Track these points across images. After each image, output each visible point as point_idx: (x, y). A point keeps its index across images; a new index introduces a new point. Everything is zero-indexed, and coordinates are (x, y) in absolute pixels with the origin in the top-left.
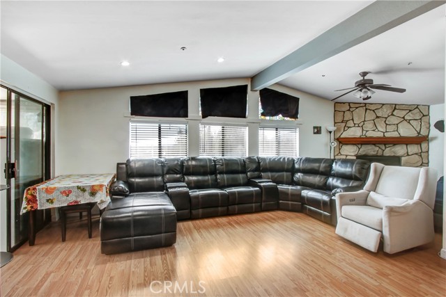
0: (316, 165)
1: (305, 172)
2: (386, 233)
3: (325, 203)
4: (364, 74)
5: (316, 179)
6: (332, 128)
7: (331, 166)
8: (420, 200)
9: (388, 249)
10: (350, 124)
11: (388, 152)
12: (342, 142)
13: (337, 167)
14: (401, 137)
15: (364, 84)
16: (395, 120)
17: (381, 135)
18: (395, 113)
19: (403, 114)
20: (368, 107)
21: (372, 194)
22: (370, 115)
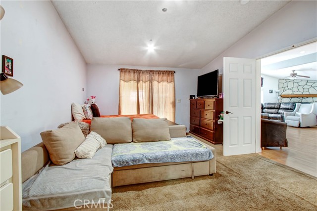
0: (273, 106)
1: (268, 108)
2: (301, 121)
3: (279, 118)
4: (294, 71)
5: (274, 111)
6: (278, 91)
7: (280, 106)
8: (312, 113)
9: (301, 126)
10: (286, 88)
11: (305, 100)
12: (282, 96)
13: (282, 106)
14: (310, 94)
15: (294, 75)
16: (308, 87)
17: (301, 93)
18: (308, 84)
19: (311, 84)
20: (295, 81)
21: (297, 113)
22: (296, 85)
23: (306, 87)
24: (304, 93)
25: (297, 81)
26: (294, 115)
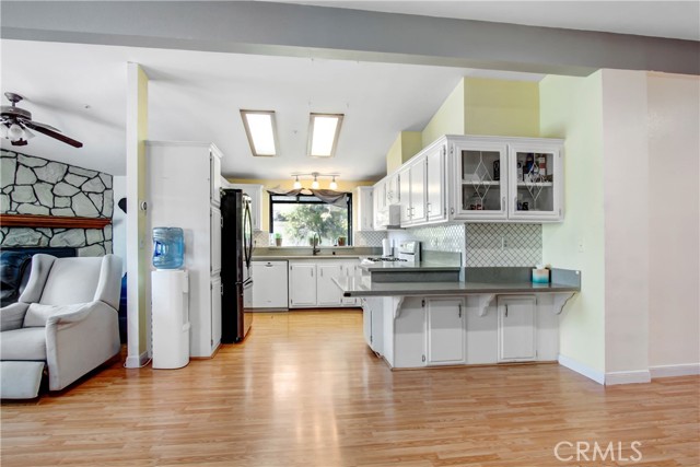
2: (52, 361)
8: (101, 300)
11: (58, 240)
14: (77, 218)
15: (14, 115)
16: (68, 190)
17: (45, 212)
18: (68, 178)
19: (78, 181)
20: (21, 159)
21: (34, 307)
22: (25, 176)
23: (62, 189)
24: (56, 213)
25: (31, 162)
26: (21, 325)
